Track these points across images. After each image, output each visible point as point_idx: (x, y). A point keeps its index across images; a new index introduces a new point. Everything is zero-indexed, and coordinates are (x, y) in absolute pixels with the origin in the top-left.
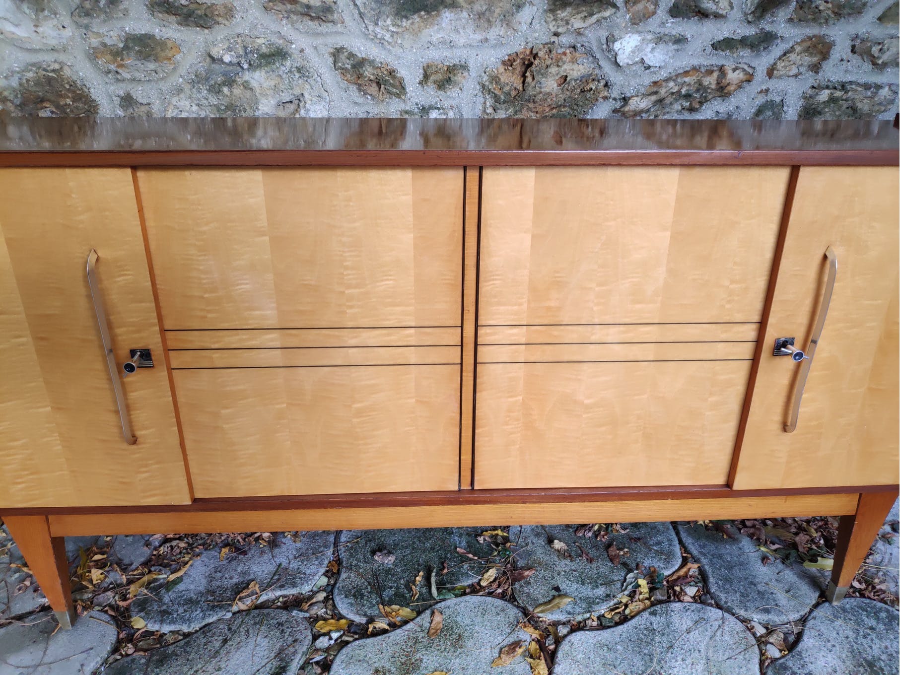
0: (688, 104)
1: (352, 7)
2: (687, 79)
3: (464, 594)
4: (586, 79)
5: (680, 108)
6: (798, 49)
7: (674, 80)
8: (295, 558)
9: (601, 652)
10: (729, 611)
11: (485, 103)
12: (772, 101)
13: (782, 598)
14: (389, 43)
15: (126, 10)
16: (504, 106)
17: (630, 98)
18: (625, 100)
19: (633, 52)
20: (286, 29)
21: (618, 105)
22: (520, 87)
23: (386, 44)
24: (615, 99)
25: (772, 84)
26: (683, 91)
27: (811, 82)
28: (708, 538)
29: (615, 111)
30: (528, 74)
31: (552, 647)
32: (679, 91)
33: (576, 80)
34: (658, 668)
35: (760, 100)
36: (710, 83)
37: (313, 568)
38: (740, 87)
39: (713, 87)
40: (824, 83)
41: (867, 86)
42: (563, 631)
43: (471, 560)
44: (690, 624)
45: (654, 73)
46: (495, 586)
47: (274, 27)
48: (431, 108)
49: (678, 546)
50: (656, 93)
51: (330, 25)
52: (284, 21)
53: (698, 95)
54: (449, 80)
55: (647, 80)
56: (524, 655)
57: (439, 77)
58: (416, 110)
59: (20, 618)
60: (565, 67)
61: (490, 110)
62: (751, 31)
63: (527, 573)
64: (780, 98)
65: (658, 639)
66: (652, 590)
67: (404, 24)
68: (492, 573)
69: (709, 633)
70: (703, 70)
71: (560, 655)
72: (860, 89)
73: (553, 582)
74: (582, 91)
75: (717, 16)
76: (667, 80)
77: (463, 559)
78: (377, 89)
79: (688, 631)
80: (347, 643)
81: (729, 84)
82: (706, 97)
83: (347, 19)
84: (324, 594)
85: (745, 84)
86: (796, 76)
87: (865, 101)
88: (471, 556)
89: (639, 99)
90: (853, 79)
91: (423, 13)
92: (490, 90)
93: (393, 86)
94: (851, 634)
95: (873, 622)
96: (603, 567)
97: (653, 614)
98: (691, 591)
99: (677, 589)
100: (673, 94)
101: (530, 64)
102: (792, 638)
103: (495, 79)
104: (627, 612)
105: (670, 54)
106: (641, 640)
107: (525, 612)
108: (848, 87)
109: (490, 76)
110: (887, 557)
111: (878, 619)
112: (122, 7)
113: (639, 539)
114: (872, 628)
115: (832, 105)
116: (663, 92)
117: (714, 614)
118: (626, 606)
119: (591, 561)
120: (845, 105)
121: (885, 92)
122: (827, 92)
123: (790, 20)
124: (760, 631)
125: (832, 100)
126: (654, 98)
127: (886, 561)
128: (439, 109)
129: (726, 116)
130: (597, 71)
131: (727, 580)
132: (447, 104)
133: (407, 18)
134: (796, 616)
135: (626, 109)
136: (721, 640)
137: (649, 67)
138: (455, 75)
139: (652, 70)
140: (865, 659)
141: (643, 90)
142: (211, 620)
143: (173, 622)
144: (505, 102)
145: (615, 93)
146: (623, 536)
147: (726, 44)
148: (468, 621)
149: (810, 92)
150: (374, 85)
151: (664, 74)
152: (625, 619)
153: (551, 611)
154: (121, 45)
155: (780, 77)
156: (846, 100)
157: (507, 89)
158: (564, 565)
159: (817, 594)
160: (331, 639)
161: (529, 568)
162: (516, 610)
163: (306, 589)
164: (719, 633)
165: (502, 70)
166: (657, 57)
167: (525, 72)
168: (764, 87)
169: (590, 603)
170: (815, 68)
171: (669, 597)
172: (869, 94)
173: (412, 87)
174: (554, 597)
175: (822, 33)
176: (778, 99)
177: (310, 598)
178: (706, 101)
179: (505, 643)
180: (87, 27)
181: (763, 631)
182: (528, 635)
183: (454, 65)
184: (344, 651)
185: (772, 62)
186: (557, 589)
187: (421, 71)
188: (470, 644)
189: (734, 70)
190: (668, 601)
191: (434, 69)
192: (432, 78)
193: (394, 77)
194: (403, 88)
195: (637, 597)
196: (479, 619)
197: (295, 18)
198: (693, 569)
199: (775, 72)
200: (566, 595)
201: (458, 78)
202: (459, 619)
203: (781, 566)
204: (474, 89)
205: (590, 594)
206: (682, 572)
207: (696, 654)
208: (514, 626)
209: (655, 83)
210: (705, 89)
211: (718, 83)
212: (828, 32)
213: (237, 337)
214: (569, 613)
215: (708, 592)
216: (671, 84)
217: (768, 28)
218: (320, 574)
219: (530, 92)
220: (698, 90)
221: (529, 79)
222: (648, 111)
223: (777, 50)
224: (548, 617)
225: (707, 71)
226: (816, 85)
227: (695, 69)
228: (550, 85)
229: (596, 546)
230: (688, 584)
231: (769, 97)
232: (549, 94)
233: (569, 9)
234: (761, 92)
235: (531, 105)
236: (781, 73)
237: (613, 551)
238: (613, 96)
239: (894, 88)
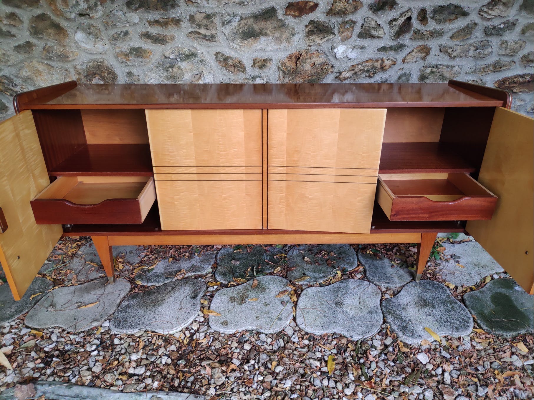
0: (368, 74)
1: (223, 35)
2: (367, 64)
3: (267, 275)
4: (323, 64)
5: (365, 76)
6: (415, 51)
7: (361, 64)
8: (199, 262)
9: (318, 294)
10: (373, 283)
11: (280, 75)
12: (405, 73)
13: (396, 279)
14: (239, 50)
15: (131, 37)
16: (288, 76)
17: (342, 72)
18: (340, 73)
19: (343, 53)
20: (196, 44)
21: (337, 75)
22: (295, 68)
23: (237, 50)
24: (336, 73)
25: (405, 66)
26: (366, 69)
27: (423, 64)
28: (370, 258)
29: (336, 78)
30: (298, 62)
31: (300, 292)
32: (364, 69)
33: (319, 65)
34: (340, 299)
35: (400, 73)
36: (378, 66)
37: (207, 266)
38: (390, 67)
39: (379, 67)
40: (428, 65)
41: (448, 66)
42: (304, 287)
43: (270, 264)
44: (355, 286)
45: (352, 61)
46: (279, 273)
47: (191, 44)
48: (257, 77)
49: (357, 261)
50: (353, 70)
51: (214, 43)
52: (195, 42)
53: (372, 71)
54: (264, 65)
55: (350, 64)
56: (288, 294)
57: (260, 64)
58: (250, 78)
59: (93, 280)
60: (314, 59)
61: (282, 78)
62: (394, 43)
63: (293, 269)
64: (409, 72)
65: (341, 290)
66: (342, 275)
67: (245, 42)
68: (279, 269)
69: (362, 289)
70: (374, 60)
71: (302, 294)
72: (444, 67)
73: (303, 272)
74: (322, 69)
75: (379, 37)
76: (358, 65)
77: (267, 264)
78: (234, 69)
79: (354, 288)
80: (220, 289)
81: (385, 66)
82: (376, 71)
83: (221, 40)
84: (211, 275)
85: (392, 66)
86: (416, 62)
87: (448, 73)
88: (270, 263)
89: (346, 72)
90: (441, 63)
91: (253, 38)
92: (281, 69)
93: (241, 68)
94: (420, 291)
95: (431, 288)
96: (324, 267)
97: (342, 282)
98: (359, 276)
99: (353, 275)
100: (361, 70)
101: (299, 58)
102: (396, 293)
103: (284, 64)
104: (331, 282)
105: (359, 54)
106: (335, 291)
107: (290, 281)
108: (439, 67)
109: (282, 63)
110: (446, 267)
111: (433, 286)
112: (129, 36)
113: (341, 258)
114: (430, 290)
115: (432, 74)
116: (356, 69)
117: (366, 283)
118: (331, 280)
119: (319, 265)
120: (439, 74)
121: (456, 69)
122: (430, 69)
123: (411, 39)
124: (384, 289)
125: (432, 72)
126: (353, 72)
127: (445, 268)
128: (260, 77)
129: (385, 80)
130: (328, 61)
131: (375, 273)
132: (263, 75)
133: (246, 40)
134: (400, 285)
135: (341, 77)
136: (367, 292)
137: (350, 59)
138: (267, 63)
139: (351, 60)
140: (423, 299)
141: (348, 69)
142: (167, 282)
143: (152, 282)
144: (288, 74)
145: (336, 70)
146: (334, 257)
147: (384, 49)
148: (268, 283)
149: (423, 68)
150: (233, 67)
151: (356, 62)
152: (330, 284)
153: (301, 281)
154: (128, 52)
155: (408, 63)
156: (439, 72)
157: (289, 68)
158: (308, 266)
159: (411, 278)
160: (214, 288)
161: (293, 267)
162: (287, 281)
163: (204, 273)
164: (366, 289)
165: (287, 60)
166: (353, 55)
167: (297, 61)
168: (401, 67)
169: (317, 279)
170: (424, 59)
171: (349, 277)
172: (449, 69)
173: (248, 68)
174: (303, 276)
175: (426, 44)
176: (408, 72)
177: (205, 276)
178: (376, 73)
179: (281, 290)
180: (115, 45)
181: (385, 290)
182: (291, 289)
183: (266, 59)
184: (219, 291)
185: (404, 56)
186: (304, 274)
187: (252, 61)
188: (268, 290)
189: (388, 60)
190: (349, 278)
191: (258, 60)
192: (257, 64)
193: (241, 64)
194: (245, 69)
195: (336, 277)
196: (272, 283)
197: (199, 40)
198: (361, 268)
199: (406, 61)
200: (307, 276)
201: (268, 64)
202: (264, 282)
203: (399, 269)
204: (275, 69)
205: (317, 276)
206: (356, 270)
207: (356, 296)
208: (285, 285)
209: (353, 66)
210: (375, 68)
211: (381, 66)
212: (428, 43)
213: (181, 169)
214: (308, 282)
215: (366, 276)
216: (360, 66)
217: (401, 42)
218: (209, 268)
219: (299, 70)
220: (372, 69)
221: (298, 64)
222: (350, 77)
223: (406, 51)
224: (299, 283)
225: (376, 60)
226: (425, 66)
227: (371, 59)
228: (307, 67)
229: (323, 260)
230: (358, 273)
231: (404, 71)
232: (307, 71)
233: (315, 36)
234: (400, 69)
235: (300, 75)
236: (409, 61)
237: (329, 262)
238: (335, 71)
239: (460, 67)
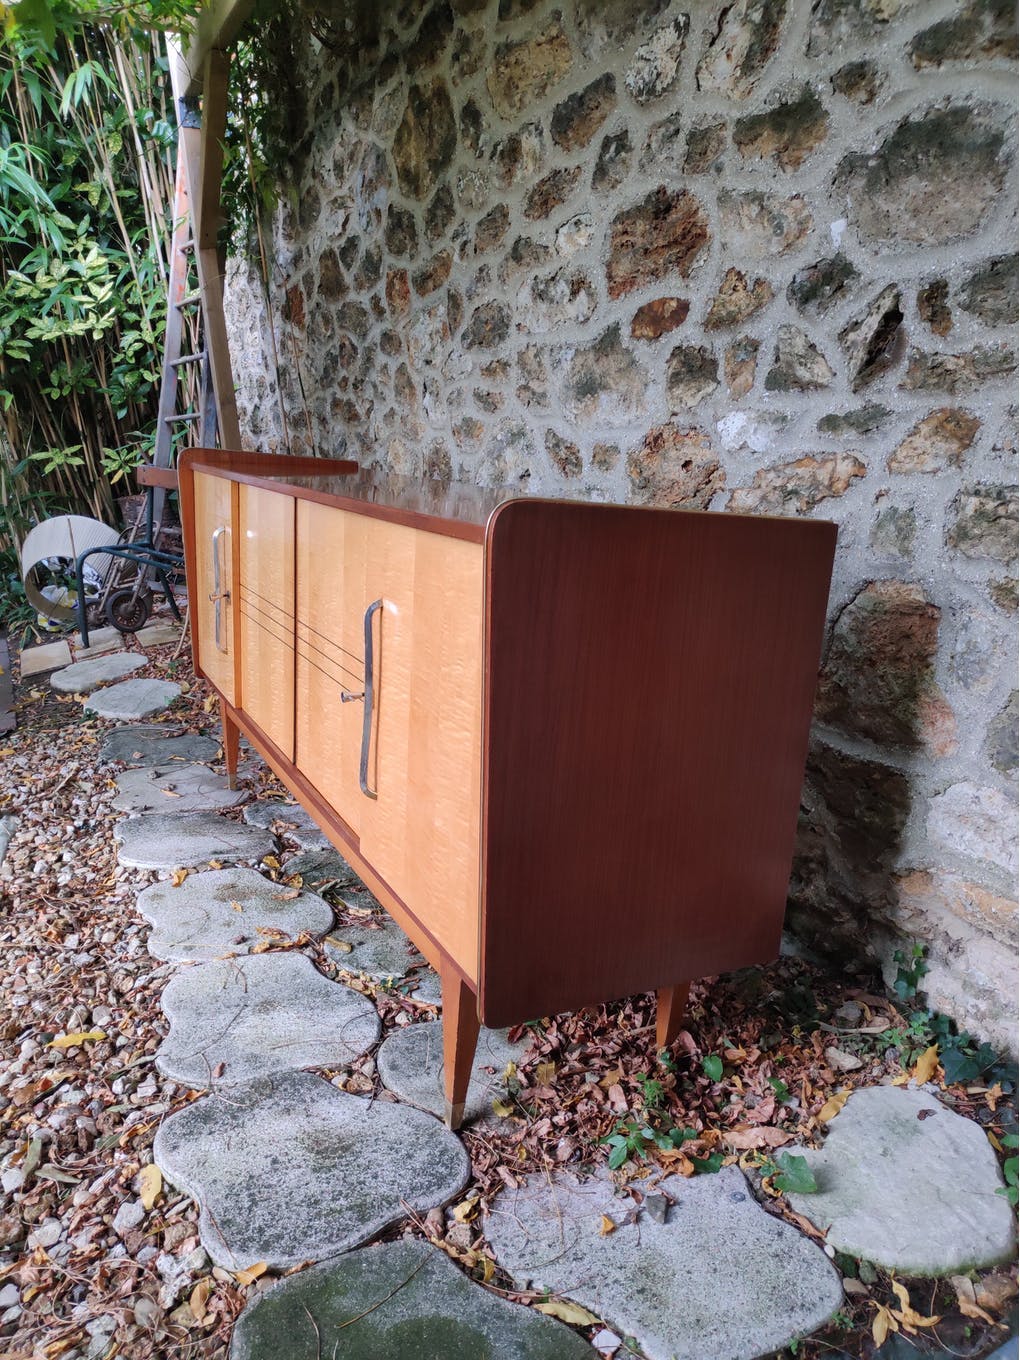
1: (555, 392)
2: (799, 471)
4: (708, 466)
6: (925, 429)
7: (777, 471)
11: (628, 486)
12: (897, 509)
14: (574, 424)
16: (640, 491)
17: (736, 491)
18: (732, 493)
19: (739, 434)
23: (572, 425)
25: (896, 483)
26: (789, 486)
27: (957, 484)
32: (782, 486)
33: (699, 467)
35: (882, 506)
36: (823, 478)
38: (848, 485)
39: (827, 482)
40: (973, 486)
45: (758, 460)
48: (594, 487)
50: (760, 486)
51: (545, 409)
53: (806, 494)
54: (606, 461)
57: (601, 457)
58: (585, 489)
61: (629, 494)
62: (854, 404)
64: (909, 506)
67: (581, 406)
70: (819, 458)
75: (819, 386)
76: (770, 471)
81: (838, 480)
82: (815, 496)
83: (553, 404)
85: (854, 480)
86: (935, 472)
89: (744, 492)
91: (591, 396)
92: (628, 473)
93: (575, 465)
100: (775, 488)
103: (634, 461)
105: (771, 437)
108: (1008, 495)
109: (630, 458)
115: (985, 524)
116: (764, 485)
122: (978, 501)
123: (901, 387)
125: (983, 515)
126: (759, 493)
128: (598, 489)
132: (604, 484)
133: (581, 401)
137: (753, 453)
138: (610, 456)
139: (756, 456)
141: (747, 482)
144: (641, 487)
145: (730, 484)
147: (830, 423)
149: (961, 499)
151: (767, 462)
154: (462, 426)
155: (906, 473)
156: (1010, 517)
166: (759, 440)
168: (883, 487)
170: (955, 459)
173: (586, 467)
175: (956, 406)
176: (903, 507)
178: (814, 502)
180: (451, 413)
183: (611, 446)
185: (892, 448)
187: (592, 451)
189: (844, 459)
191: (600, 449)
192: (597, 458)
193: (577, 457)
194: (581, 468)
199: (894, 465)
201: (613, 459)
204: (623, 471)
209: (759, 473)
210: (817, 485)
211: (830, 478)
212: (967, 404)
216: (772, 475)
217: (876, 399)
219: (658, 477)
220: (810, 487)
223: (896, 431)
225: (822, 460)
226: (962, 489)
227: (809, 457)
228: (671, 470)
231: (891, 503)
232: (674, 481)
233: (682, 386)
234: (880, 493)
235: (661, 493)
236: (908, 466)
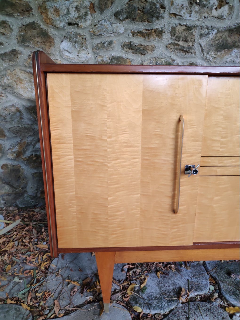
1: (199, 47)
8: (193, 276)
14: (211, 61)
15: (114, 47)
20: (173, 56)
23: (210, 61)
37: (204, 282)
47: (169, 54)
51: (190, 54)
52: (173, 53)
67: (218, 54)
83: (197, 52)
84: (217, 294)
91: (226, 50)
112: (112, 46)
133: (220, 51)
142: (173, 308)
154: (109, 61)
177: (212, 296)
180: (97, 54)
197: (177, 51)
218: (209, 284)
